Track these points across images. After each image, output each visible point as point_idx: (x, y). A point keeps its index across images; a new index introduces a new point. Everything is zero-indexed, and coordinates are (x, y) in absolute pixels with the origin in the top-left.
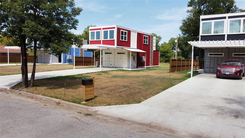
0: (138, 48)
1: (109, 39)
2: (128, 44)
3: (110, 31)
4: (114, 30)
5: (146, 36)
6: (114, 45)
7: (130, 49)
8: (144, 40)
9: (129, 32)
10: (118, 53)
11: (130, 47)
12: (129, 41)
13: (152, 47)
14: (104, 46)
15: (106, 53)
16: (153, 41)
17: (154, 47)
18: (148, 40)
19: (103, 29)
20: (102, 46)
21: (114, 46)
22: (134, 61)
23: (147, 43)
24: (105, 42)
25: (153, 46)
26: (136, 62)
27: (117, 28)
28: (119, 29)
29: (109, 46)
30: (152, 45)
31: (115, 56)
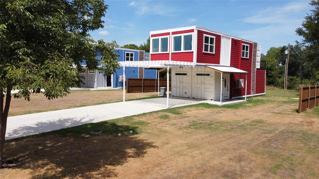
0: (233, 65)
1: (182, 50)
2: (215, 59)
3: (185, 36)
4: (191, 35)
5: (246, 45)
6: (192, 61)
7: (218, 67)
8: (242, 51)
9: (218, 38)
10: (198, 75)
11: (219, 63)
12: (217, 53)
13: (255, 62)
14: (175, 63)
15: (177, 74)
16: (257, 53)
17: (257, 62)
18: (248, 52)
19: (173, 33)
20: (170, 63)
21: (192, 63)
22: (225, 87)
23: (247, 56)
24: (176, 57)
25: (257, 60)
26: (229, 89)
27: (197, 31)
28: (200, 33)
29: (182, 63)
30: (255, 59)
31: (192, 79)
